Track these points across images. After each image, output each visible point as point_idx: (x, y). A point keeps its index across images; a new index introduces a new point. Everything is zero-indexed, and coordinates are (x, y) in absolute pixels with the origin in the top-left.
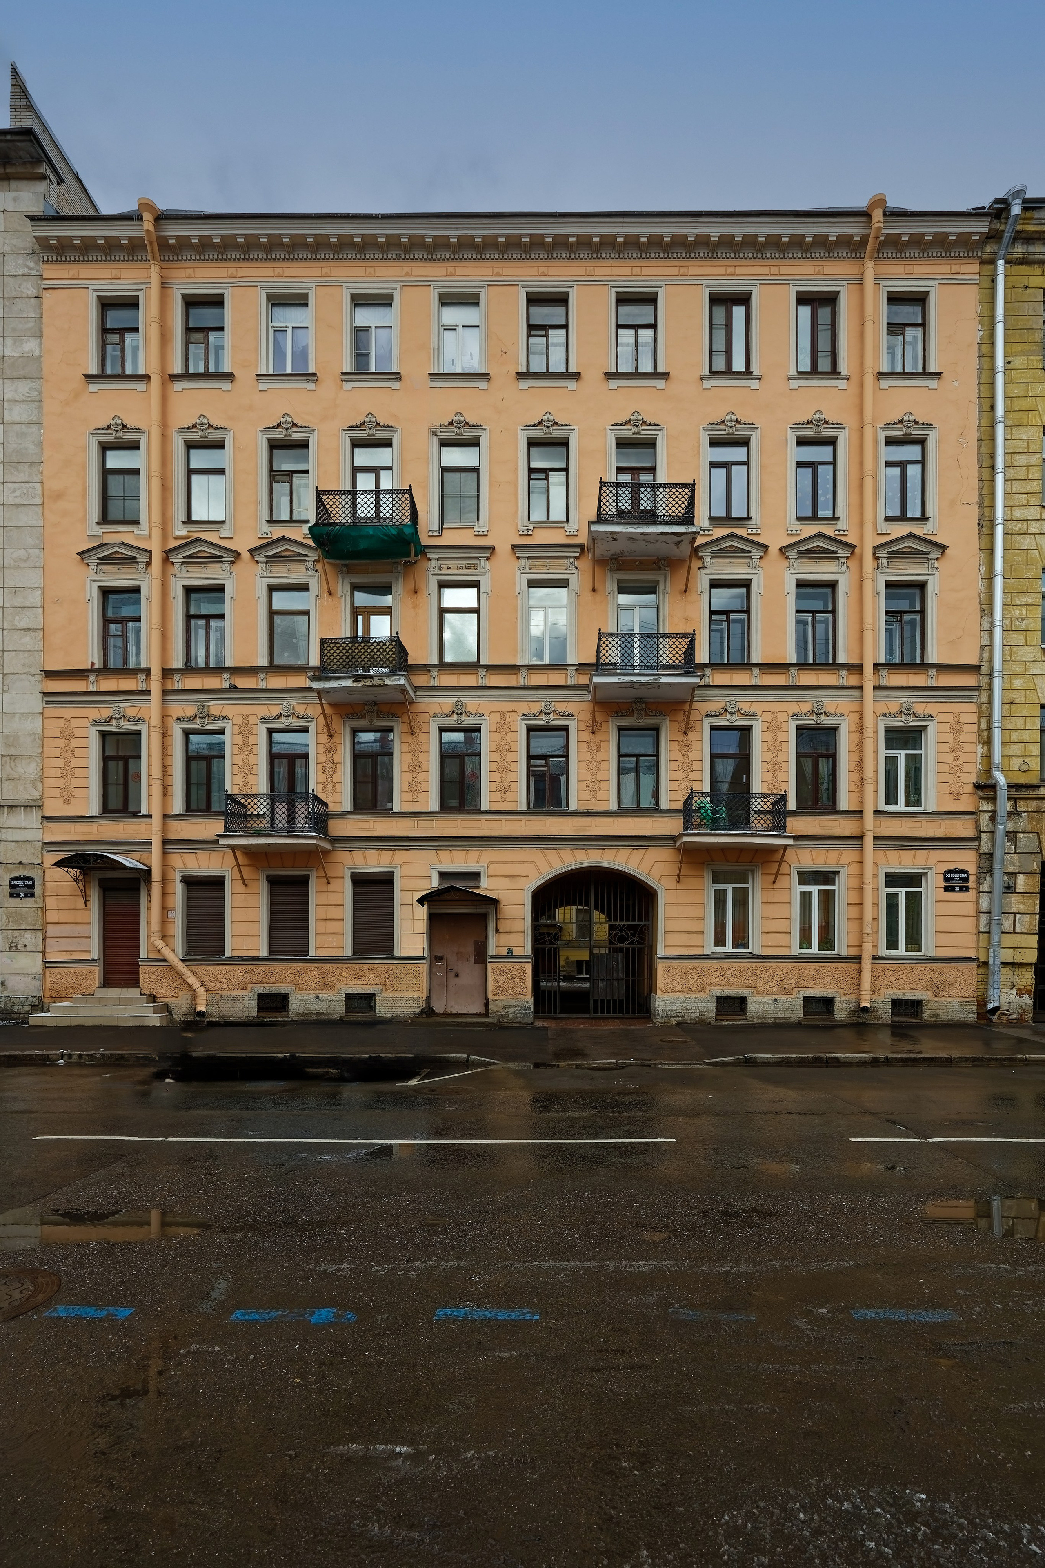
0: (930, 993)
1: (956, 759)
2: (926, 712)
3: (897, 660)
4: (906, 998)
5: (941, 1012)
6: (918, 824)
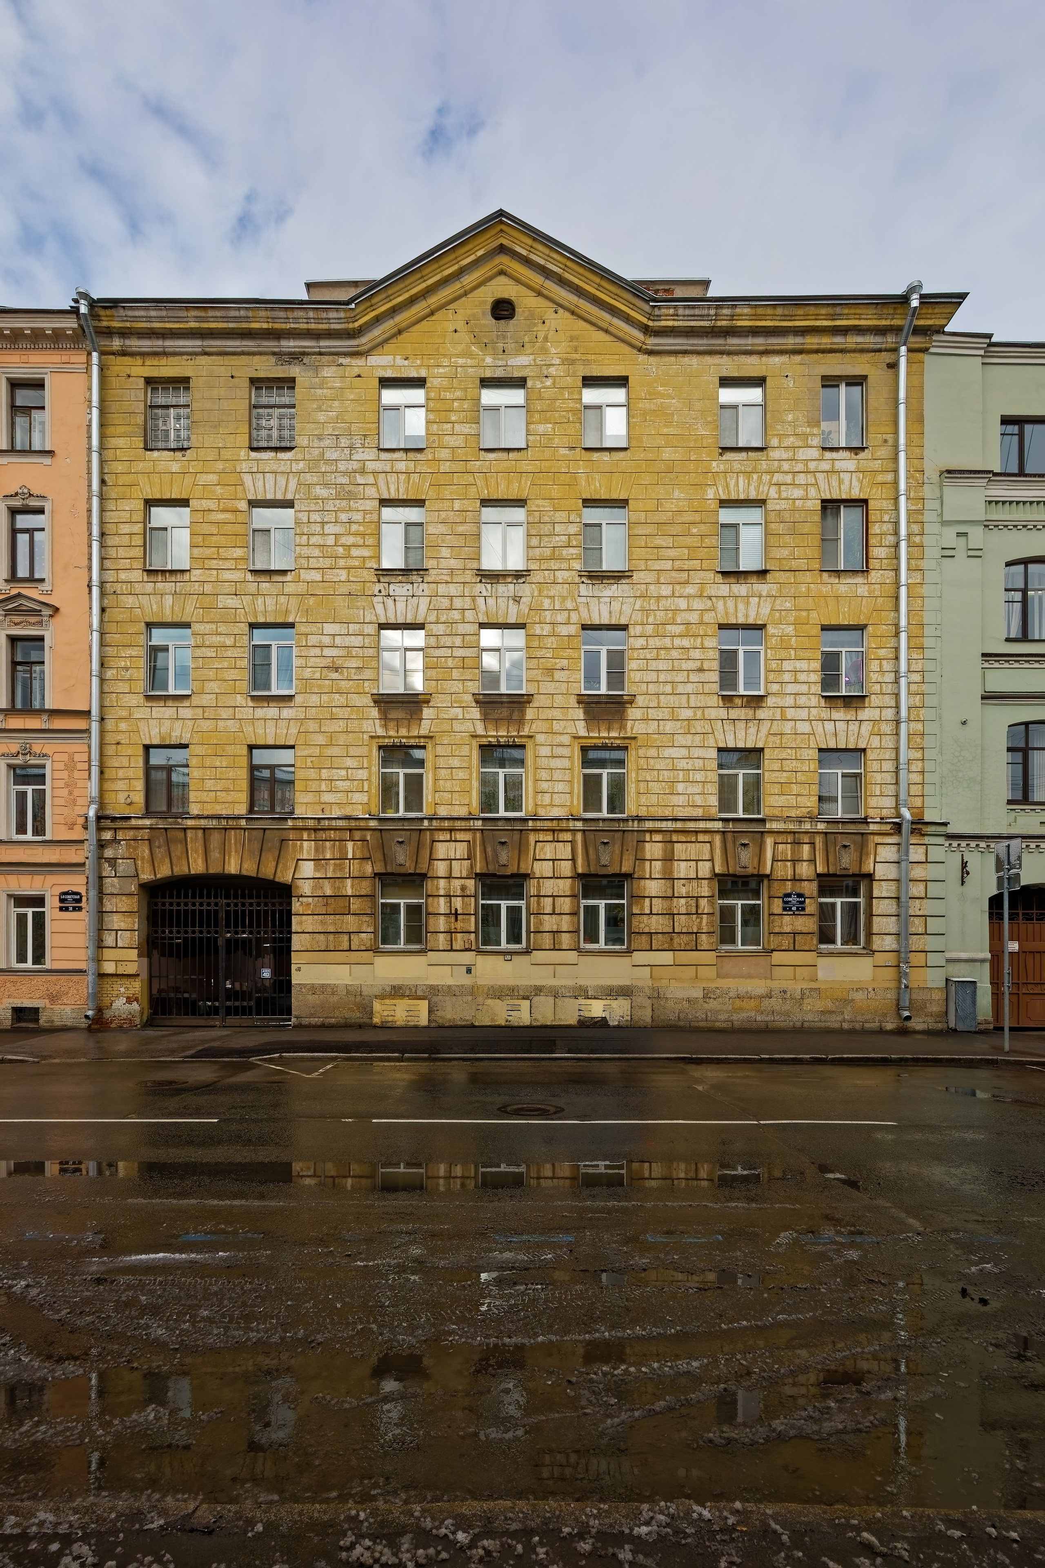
0: (47, 1001)
1: (70, 793)
2: (44, 752)
3: (19, 705)
4: (24, 1006)
5: (56, 1019)
6: (35, 852)
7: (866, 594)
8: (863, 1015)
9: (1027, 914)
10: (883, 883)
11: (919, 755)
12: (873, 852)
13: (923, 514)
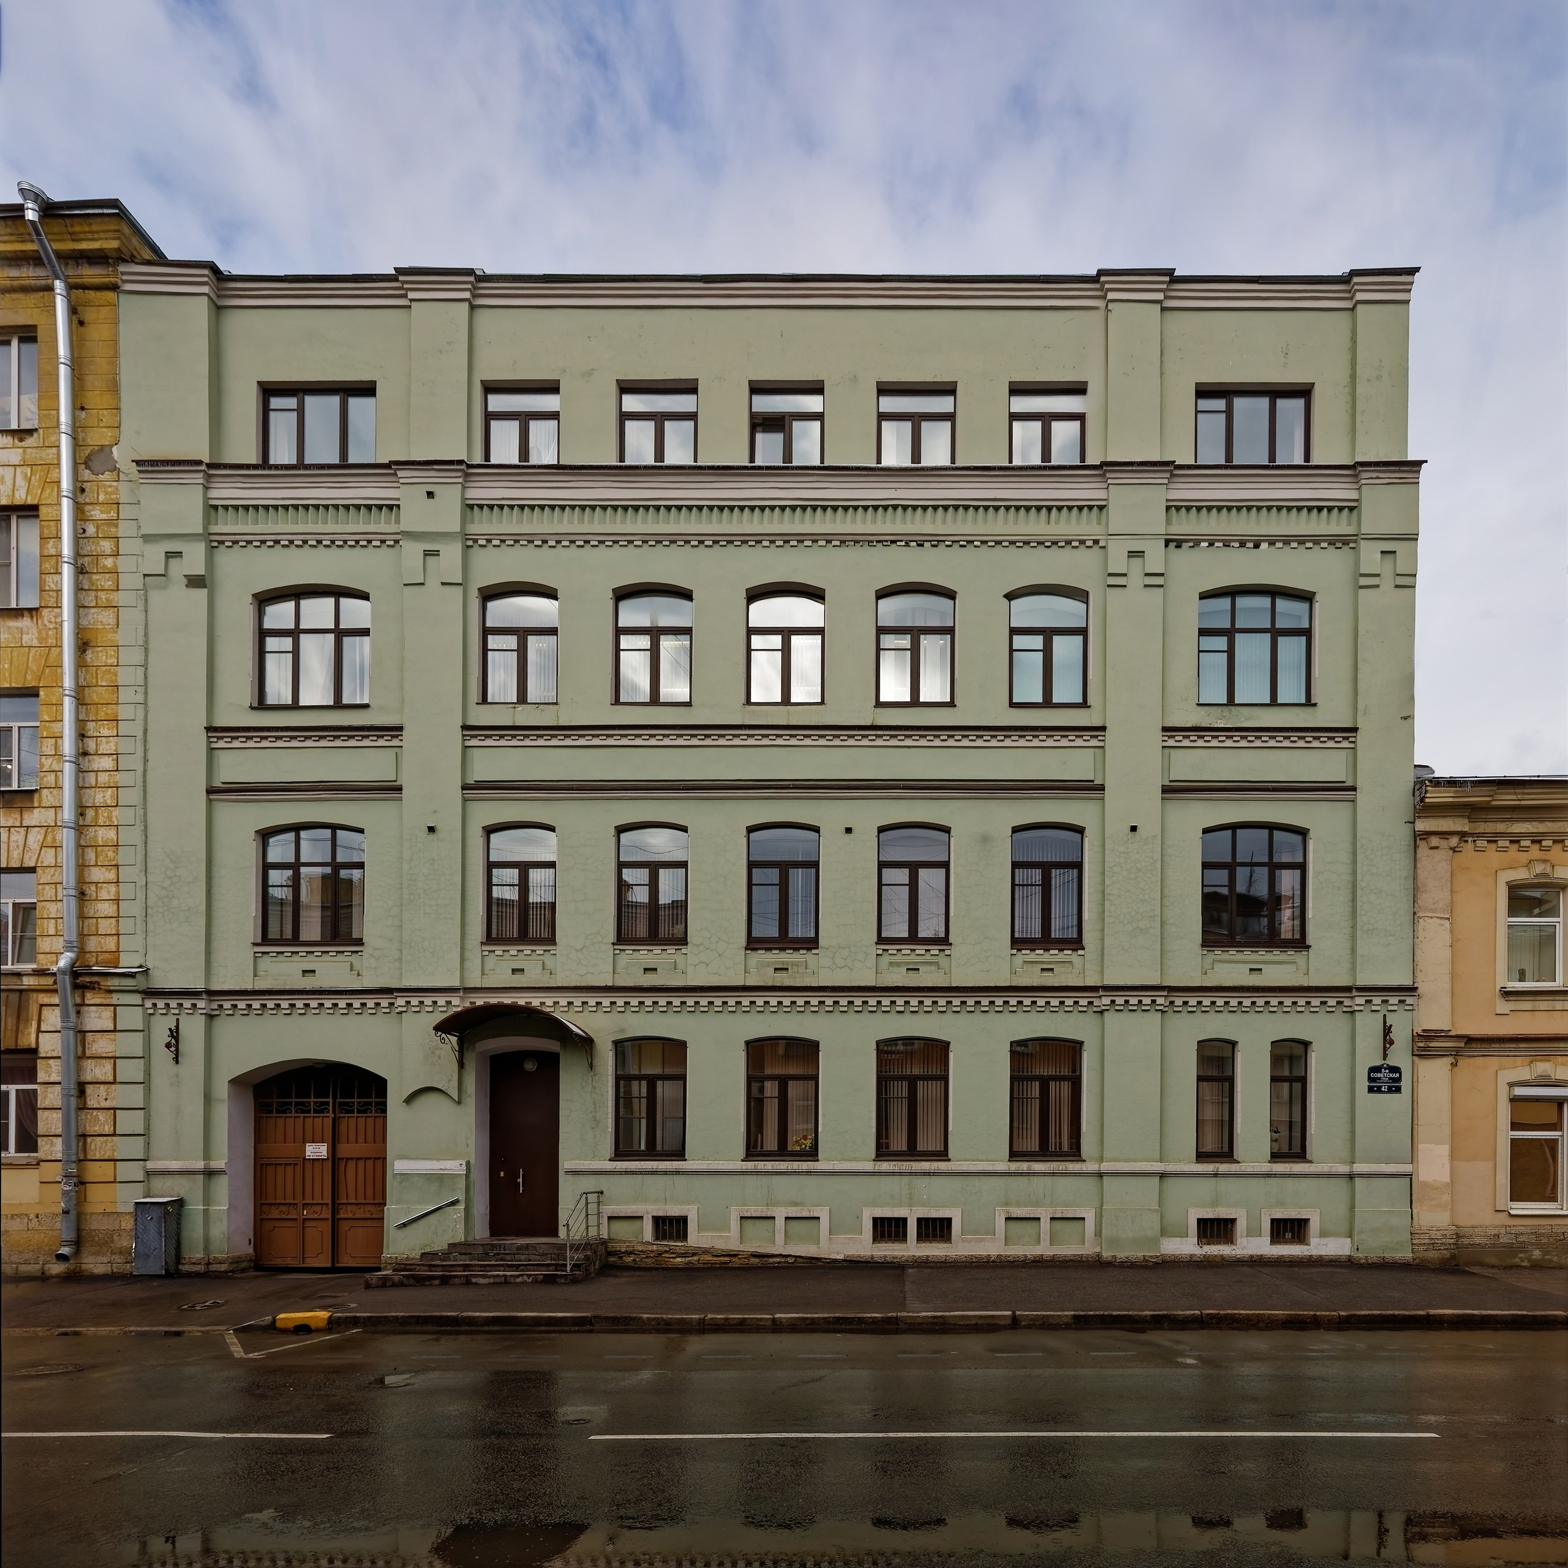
7: (35, 643)
8: (21, 1252)
9: (303, 1104)
10: (51, 1062)
11: (111, 875)
12: (35, 1017)
13: (117, 526)
